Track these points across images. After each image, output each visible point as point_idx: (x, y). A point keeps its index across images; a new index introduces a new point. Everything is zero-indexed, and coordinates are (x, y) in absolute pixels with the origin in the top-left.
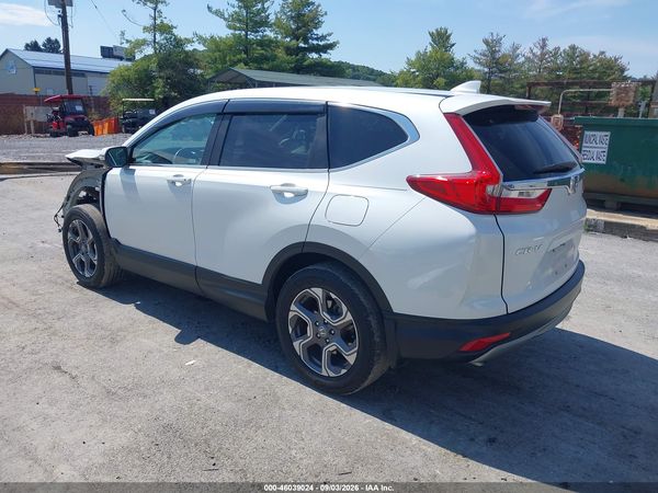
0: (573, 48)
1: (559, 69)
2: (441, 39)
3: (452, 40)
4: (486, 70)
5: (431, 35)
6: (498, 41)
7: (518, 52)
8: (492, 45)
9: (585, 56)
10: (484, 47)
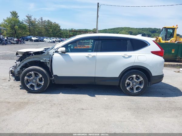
0: (48, 21)
1: (46, 26)
2: (14, 14)
3: (18, 15)
4: (28, 24)
5: (11, 13)
6: (31, 17)
7: (36, 20)
8: (29, 18)
9: (51, 23)
10: (27, 18)
